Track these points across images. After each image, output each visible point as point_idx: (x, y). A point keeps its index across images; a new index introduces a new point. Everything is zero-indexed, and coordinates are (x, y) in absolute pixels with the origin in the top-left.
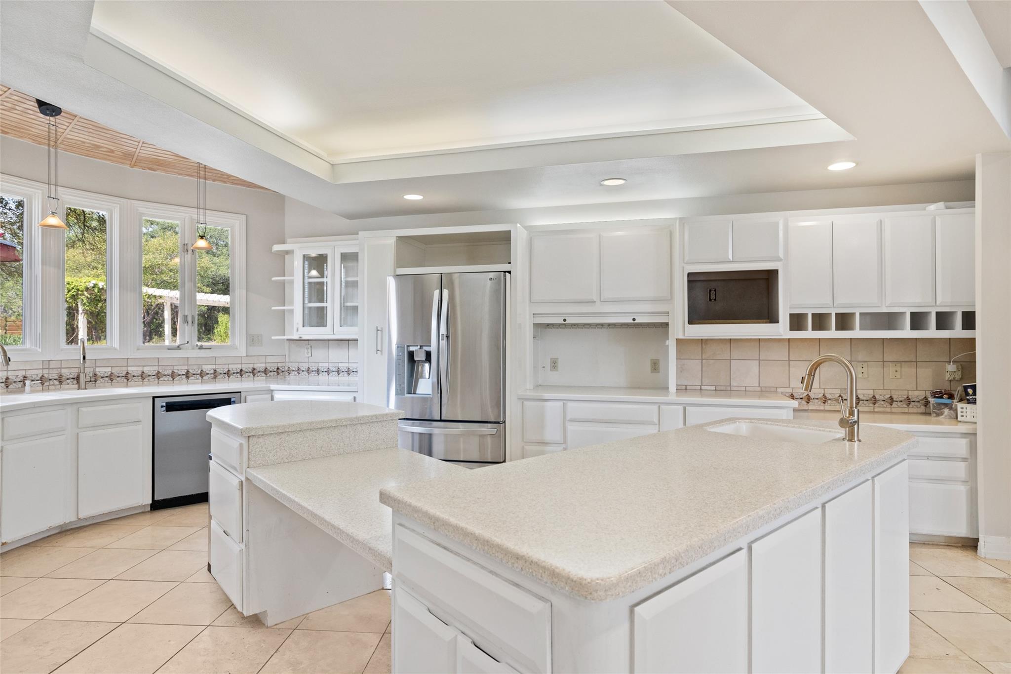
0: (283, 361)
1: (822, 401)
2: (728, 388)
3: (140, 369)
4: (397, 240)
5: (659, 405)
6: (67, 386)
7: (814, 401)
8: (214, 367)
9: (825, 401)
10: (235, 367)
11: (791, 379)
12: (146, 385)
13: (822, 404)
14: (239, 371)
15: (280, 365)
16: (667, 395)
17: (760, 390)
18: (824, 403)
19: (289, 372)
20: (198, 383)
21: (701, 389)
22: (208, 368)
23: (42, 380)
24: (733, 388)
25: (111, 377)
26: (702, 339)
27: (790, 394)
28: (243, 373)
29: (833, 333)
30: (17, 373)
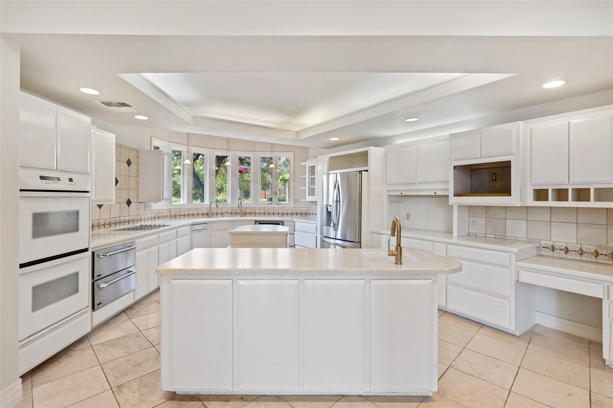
0: (308, 210)
1: (579, 253)
2: (504, 237)
3: (259, 211)
4: (329, 159)
5: (447, 244)
6: (238, 216)
7: (572, 252)
8: (282, 211)
9: (582, 253)
10: (290, 212)
11: (552, 235)
12: (261, 217)
13: (579, 255)
14: (291, 213)
15: (307, 211)
16: (452, 238)
17: (527, 241)
18: (581, 255)
19: (310, 214)
20: (277, 217)
21: (485, 237)
22: (280, 212)
23: (231, 213)
24: (507, 238)
25: (250, 213)
26: (486, 206)
27: (552, 245)
28: (293, 214)
29: (571, 203)
30: (224, 211)
